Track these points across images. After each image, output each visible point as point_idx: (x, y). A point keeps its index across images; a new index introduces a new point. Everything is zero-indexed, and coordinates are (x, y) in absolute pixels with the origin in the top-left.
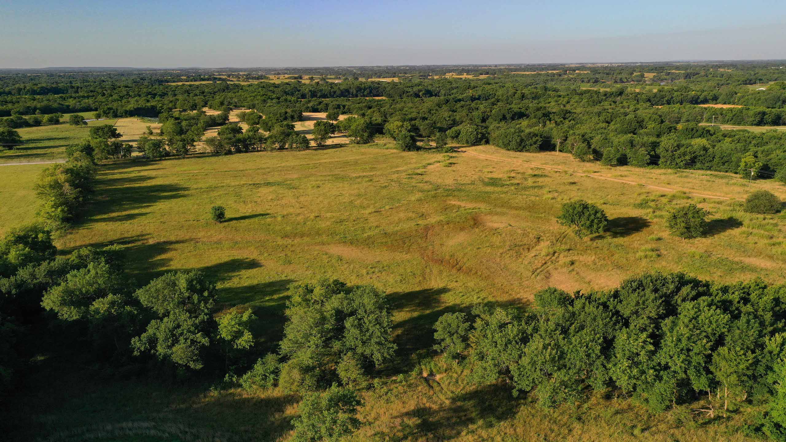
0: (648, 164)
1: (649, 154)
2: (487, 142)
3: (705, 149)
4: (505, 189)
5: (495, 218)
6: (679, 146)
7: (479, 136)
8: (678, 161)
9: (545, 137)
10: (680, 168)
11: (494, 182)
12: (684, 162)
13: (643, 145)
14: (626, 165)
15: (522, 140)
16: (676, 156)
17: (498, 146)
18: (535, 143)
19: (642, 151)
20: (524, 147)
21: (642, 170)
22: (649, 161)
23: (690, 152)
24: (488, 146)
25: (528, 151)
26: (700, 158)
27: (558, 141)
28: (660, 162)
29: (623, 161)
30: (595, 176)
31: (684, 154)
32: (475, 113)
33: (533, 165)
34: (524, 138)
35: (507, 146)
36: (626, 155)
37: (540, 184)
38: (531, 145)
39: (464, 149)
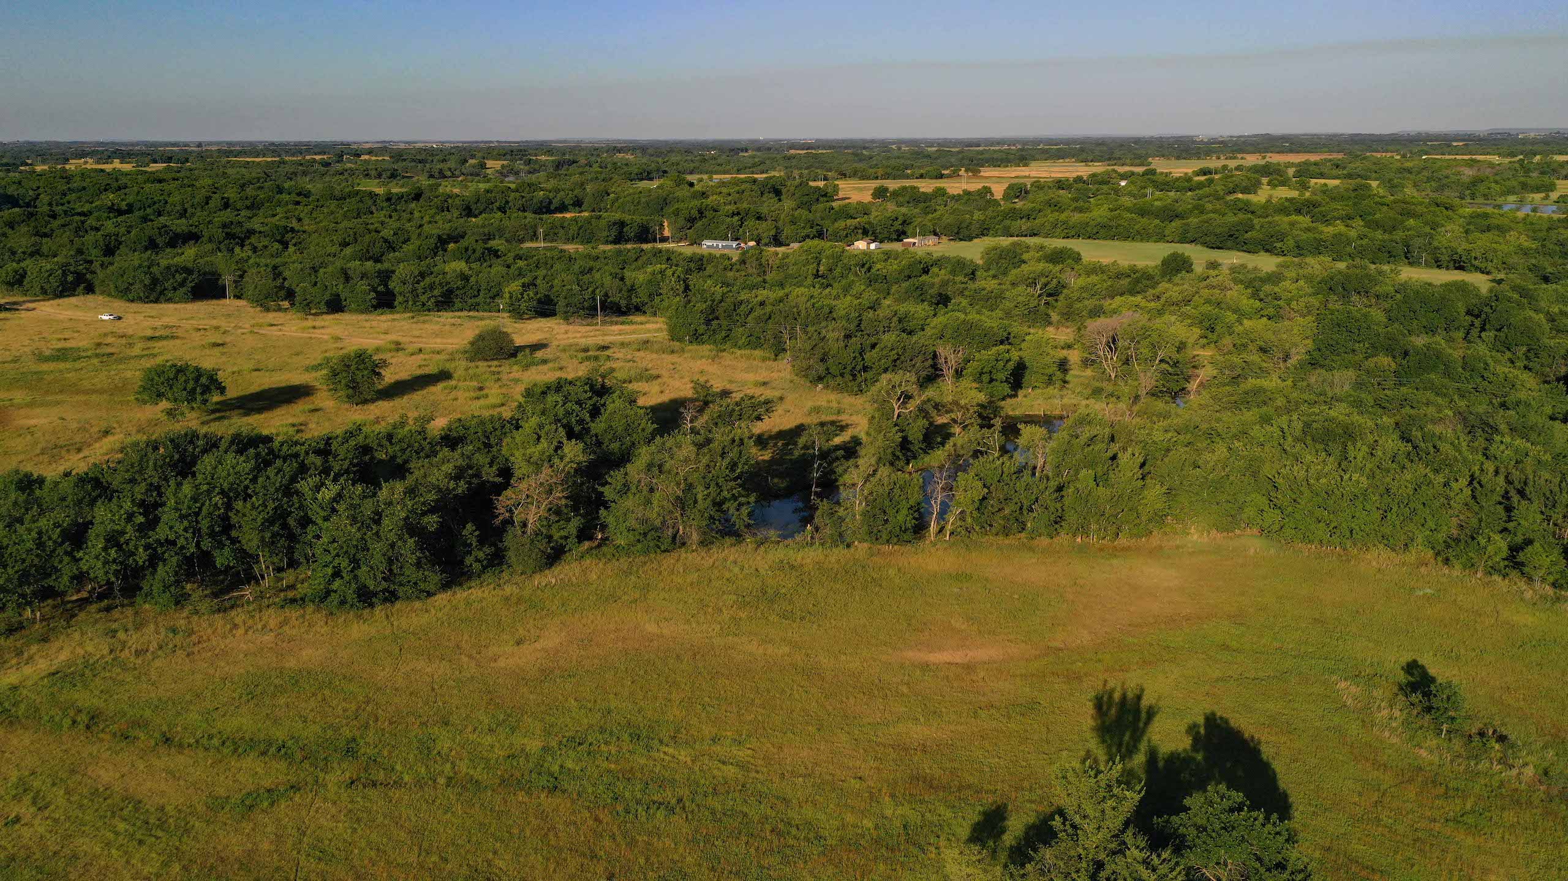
0: (376, 307)
1: (374, 290)
2: (90, 289)
3: (465, 278)
4: (78, 365)
5: (38, 411)
6: (422, 275)
7: (70, 278)
8: (423, 298)
9: (205, 274)
10: (429, 310)
11: (62, 355)
12: (433, 300)
13: (363, 276)
14: (342, 311)
15: (155, 281)
16: (420, 291)
17: (110, 295)
18: (182, 284)
19: (363, 286)
20: (162, 293)
21: (363, 317)
22: (374, 302)
23: (440, 284)
24: (90, 297)
25: (169, 300)
26: (458, 292)
27: (227, 280)
28: (396, 303)
29: (335, 306)
30: (274, 332)
31: (432, 287)
32: (90, 238)
33: (166, 320)
34: (159, 276)
35: (125, 293)
36: (338, 295)
37: (156, 351)
38: (175, 289)
39: (31, 305)
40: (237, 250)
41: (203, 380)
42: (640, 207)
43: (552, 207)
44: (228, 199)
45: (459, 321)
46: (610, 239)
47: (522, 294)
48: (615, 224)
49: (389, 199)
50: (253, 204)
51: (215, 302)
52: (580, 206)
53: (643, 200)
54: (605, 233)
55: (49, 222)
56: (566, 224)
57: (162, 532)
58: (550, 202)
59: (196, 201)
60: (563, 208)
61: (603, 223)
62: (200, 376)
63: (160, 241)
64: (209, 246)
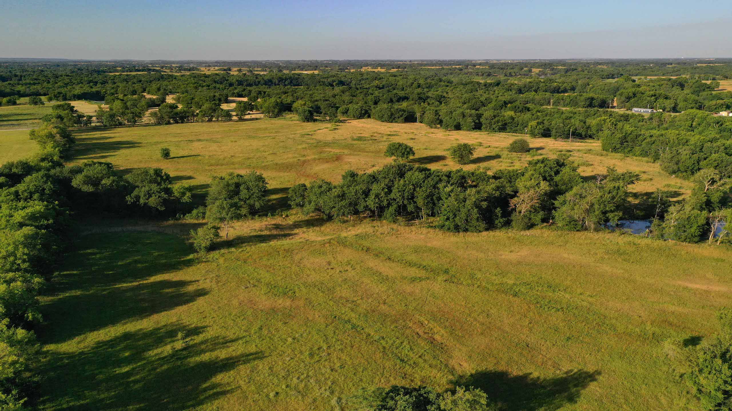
0: (474, 129)
1: (474, 122)
2: (369, 117)
3: (513, 118)
4: (365, 142)
5: (352, 157)
6: (495, 116)
7: (363, 112)
8: (494, 126)
9: (410, 112)
10: (496, 132)
11: (360, 139)
12: (498, 127)
13: (471, 116)
14: (460, 130)
15: (392, 114)
16: (493, 123)
17: (376, 119)
18: (401, 116)
19: (470, 120)
20: (394, 119)
21: (468, 132)
22: (473, 127)
23: (502, 121)
24: (369, 119)
25: (396, 122)
26: (509, 125)
27: (418, 115)
28: (482, 128)
29: (458, 127)
30: (433, 136)
31: (498, 122)
32: (370, 97)
33: (395, 129)
34: (393, 112)
35: (381, 118)
36: (459, 123)
37: (391, 140)
38: (399, 118)
39: (350, 121)
40: (422, 104)
41: (408, 150)
42: (604, 91)
43: (560, 91)
44: (420, 84)
45: (508, 136)
46: (585, 106)
47: (536, 126)
48: (588, 99)
49: (485, 85)
50: (429, 86)
51: (412, 123)
52: (574, 90)
53: (606, 88)
54: (583, 103)
55: (355, 91)
56: (564, 98)
57: (392, 196)
58: (559, 88)
59: (408, 84)
60: (565, 91)
61: (582, 98)
62: (407, 148)
63: (394, 100)
64: (412, 102)
